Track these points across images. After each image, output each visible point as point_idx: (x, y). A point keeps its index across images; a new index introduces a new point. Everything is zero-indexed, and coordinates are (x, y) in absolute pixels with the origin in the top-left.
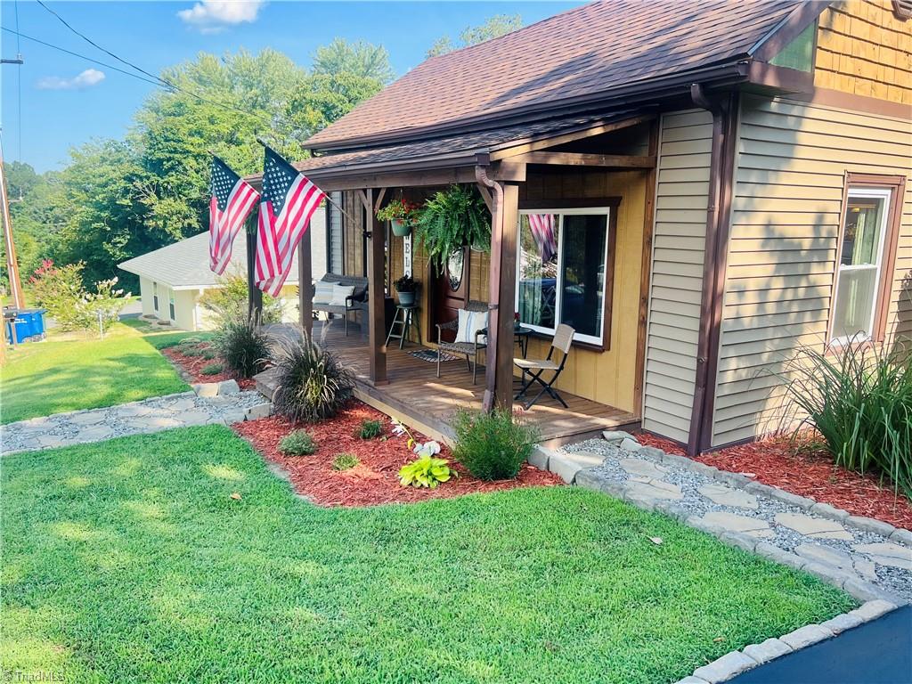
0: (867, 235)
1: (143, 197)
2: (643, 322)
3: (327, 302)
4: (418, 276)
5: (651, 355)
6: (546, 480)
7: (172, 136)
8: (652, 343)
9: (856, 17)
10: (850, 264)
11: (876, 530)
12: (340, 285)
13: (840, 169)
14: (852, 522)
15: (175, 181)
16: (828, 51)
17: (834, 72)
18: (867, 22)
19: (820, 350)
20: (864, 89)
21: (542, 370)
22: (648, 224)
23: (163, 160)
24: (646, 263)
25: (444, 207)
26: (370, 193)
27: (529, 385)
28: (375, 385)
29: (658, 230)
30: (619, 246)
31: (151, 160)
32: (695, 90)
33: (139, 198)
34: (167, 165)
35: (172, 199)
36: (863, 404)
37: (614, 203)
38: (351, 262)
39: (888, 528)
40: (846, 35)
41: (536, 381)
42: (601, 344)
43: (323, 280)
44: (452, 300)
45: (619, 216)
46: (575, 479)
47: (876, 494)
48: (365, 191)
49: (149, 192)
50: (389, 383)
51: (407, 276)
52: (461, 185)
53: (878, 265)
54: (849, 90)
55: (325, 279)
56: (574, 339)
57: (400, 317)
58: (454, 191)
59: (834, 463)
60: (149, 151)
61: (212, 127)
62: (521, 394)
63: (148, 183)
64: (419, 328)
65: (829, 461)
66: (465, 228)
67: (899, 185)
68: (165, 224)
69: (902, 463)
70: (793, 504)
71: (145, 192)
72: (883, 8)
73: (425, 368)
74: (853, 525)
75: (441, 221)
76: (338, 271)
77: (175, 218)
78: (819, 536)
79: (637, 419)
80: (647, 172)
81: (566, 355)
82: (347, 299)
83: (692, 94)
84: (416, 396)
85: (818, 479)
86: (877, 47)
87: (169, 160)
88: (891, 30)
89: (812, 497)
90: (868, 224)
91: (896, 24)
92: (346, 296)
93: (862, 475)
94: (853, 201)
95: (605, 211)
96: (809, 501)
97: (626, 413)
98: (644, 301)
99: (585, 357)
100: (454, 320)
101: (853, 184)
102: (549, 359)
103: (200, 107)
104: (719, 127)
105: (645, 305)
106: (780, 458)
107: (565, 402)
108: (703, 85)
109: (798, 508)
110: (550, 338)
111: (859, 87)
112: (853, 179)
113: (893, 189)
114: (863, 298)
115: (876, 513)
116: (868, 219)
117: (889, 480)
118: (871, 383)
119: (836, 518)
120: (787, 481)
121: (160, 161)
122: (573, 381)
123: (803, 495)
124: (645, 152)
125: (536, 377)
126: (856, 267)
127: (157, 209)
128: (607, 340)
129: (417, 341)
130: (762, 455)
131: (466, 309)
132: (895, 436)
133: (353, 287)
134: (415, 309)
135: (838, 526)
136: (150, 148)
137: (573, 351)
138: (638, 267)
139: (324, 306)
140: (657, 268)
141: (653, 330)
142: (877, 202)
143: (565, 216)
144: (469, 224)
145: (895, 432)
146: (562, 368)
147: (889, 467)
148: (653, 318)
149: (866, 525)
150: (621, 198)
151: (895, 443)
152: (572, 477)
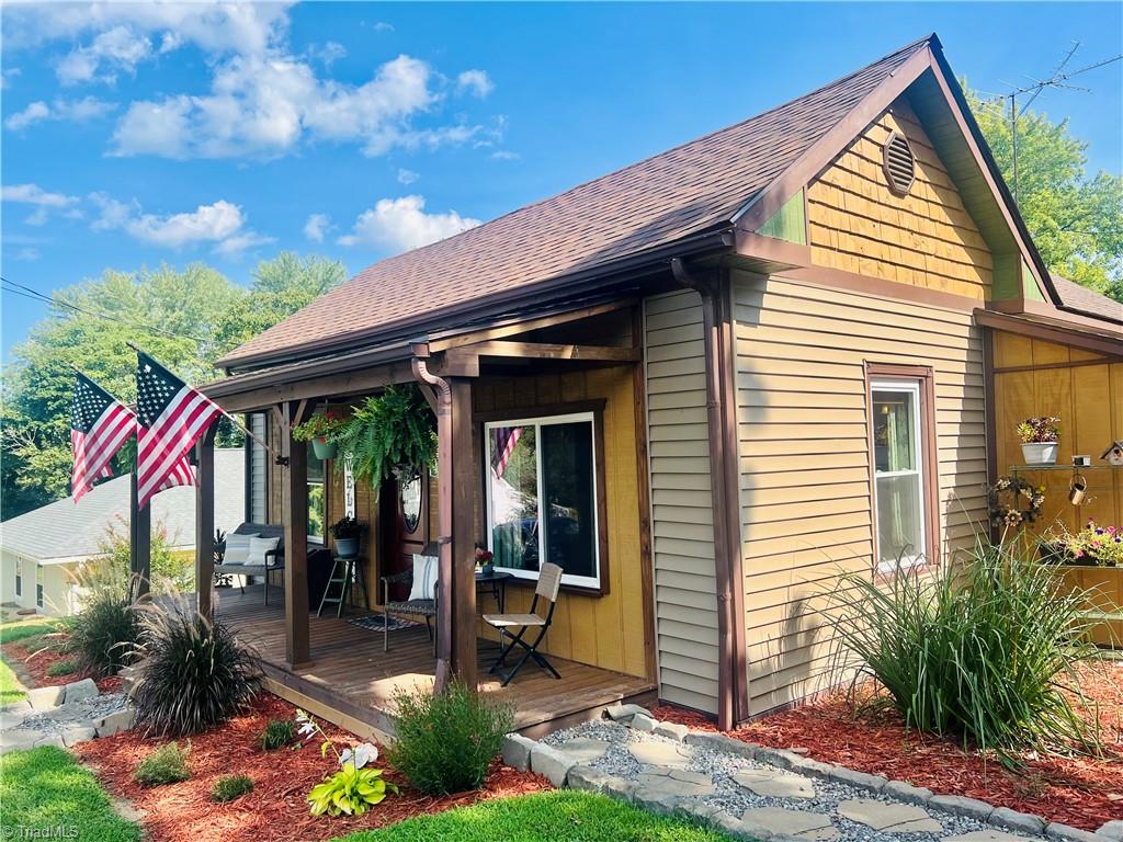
0: (901, 435)
1: (16, 447)
2: (646, 553)
3: (241, 561)
4: (363, 516)
5: (661, 597)
6: (528, 785)
7: (61, 370)
8: (660, 580)
9: (849, 192)
10: (888, 470)
11: (969, 813)
12: (260, 537)
13: (858, 358)
14: (937, 804)
15: (63, 426)
16: (823, 226)
17: (834, 249)
18: (862, 197)
19: (867, 577)
20: (870, 269)
21: (525, 627)
22: (640, 429)
23: (48, 399)
24: (643, 476)
25: (376, 415)
26: (286, 408)
27: (508, 650)
28: (294, 669)
29: (652, 435)
30: (609, 459)
31: (32, 400)
32: (676, 265)
33: (10, 450)
34: (52, 406)
35: (56, 448)
36: (926, 640)
37: (598, 407)
38: (277, 507)
39: (983, 807)
40: (841, 210)
41: (517, 644)
42: (599, 587)
43: (237, 532)
44: (408, 545)
45: (606, 421)
46: (566, 779)
47: (963, 762)
48: (280, 405)
49: (25, 440)
50: (314, 665)
51: (348, 518)
52: (399, 387)
53: (918, 470)
54: (853, 269)
55: (242, 530)
56: (563, 582)
57: (339, 572)
58: (389, 393)
59: (904, 724)
60: (29, 390)
61: (118, 357)
62: (497, 664)
63: (24, 429)
64: (365, 587)
65: (899, 722)
66: (404, 439)
67: (926, 377)
68: (44, 481)
69: (986, 716)
70: (859, 785)
71: (21, 441)
72: (877, 183)
73: (370, 640)
74: (940, 808)
75: (371, 433)
76: (260, 520)
77: (59, 472)
78: (897, 829)
79: (651, 686)
80: (632, 366)
81: (553, 603)
82: (267, 555)
83: (674, 270)
84: (351, 681)
85: (887, 748)
86: (877, 225)
87: (57, 398)
88: (890, 207)
89: (883, 774)
90: (899, 423)
91: (894, 201)
92: (266, 550)
93: (940, 737)
94: (877, 396)
95: (588, 417)
96: (878, 780)
97: (638, 678)
98: (645, 525)
99: (579, 605)
100: (408, 568)
101: (875, 376)
102: (533, 612)
103: (103, 334)
104: (710, 308)
105: (647, 531)
106: (838, 723)
107: (557, 670)
108: (686, 260)
109: (867, 792)
110: (532, 584)
111: (864, 267)
112: (875, 370)
113: (920, 381)
114: (907, 511)
115: (966, 789)
116: (899, 416)
117: (975, 741)
118: (933, 614)
119: (916, 801)
120: (849, 754)
121: (44, 401)
122: (568, 639)
123: (870, 772)
124: (629, 343)
125: (517, 639)
126: (894, 473)
127: (35, 462)
128: (605, 580)
129: (363, 605)
130: (816, 721)
131: (423, 554)
132: (971, 679)
133: (278, 539)
134: (361, 562)
135: (920, 812)
136: (31, 386)
137: (564, 600)
138: (633, 482)
139: (237, 567)
140: (657, 483)
141: (659, 563)
142: (905, 398)
143: (542, 426)
144: (407, 434)
145: (971, 673)
146: (549, 622)
147: (971, 722)
148: (658, 547)
149: (955, 807)
150: (605, 400)
151: (973, 689)
152: (564, 777)
